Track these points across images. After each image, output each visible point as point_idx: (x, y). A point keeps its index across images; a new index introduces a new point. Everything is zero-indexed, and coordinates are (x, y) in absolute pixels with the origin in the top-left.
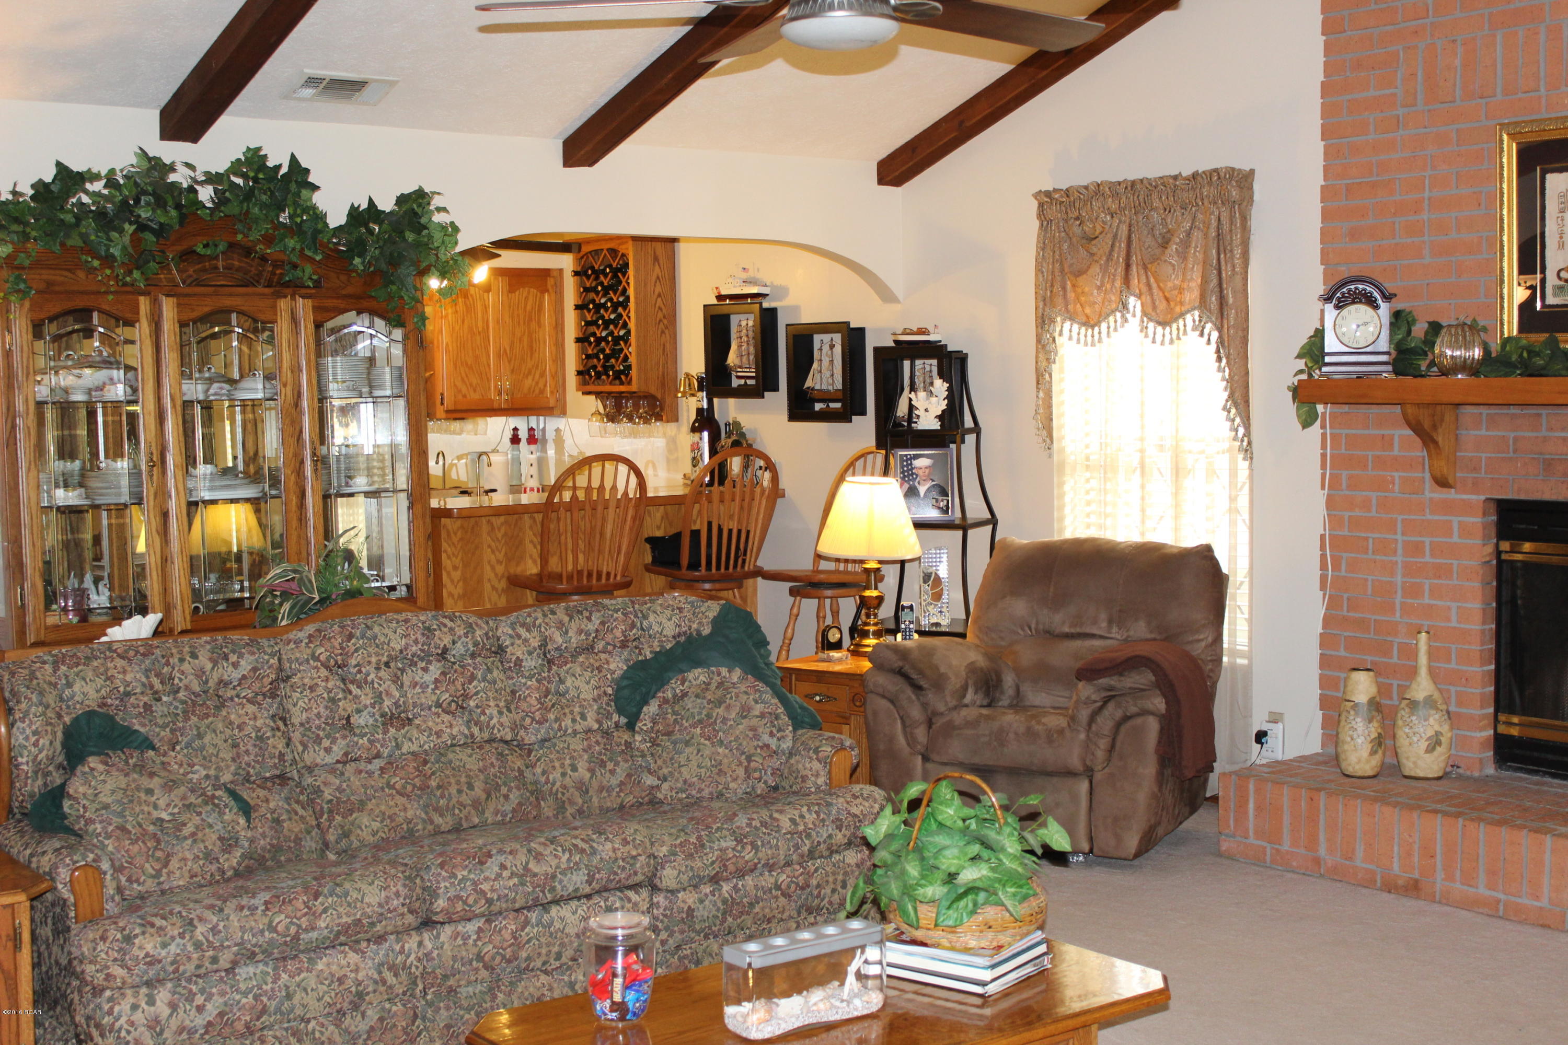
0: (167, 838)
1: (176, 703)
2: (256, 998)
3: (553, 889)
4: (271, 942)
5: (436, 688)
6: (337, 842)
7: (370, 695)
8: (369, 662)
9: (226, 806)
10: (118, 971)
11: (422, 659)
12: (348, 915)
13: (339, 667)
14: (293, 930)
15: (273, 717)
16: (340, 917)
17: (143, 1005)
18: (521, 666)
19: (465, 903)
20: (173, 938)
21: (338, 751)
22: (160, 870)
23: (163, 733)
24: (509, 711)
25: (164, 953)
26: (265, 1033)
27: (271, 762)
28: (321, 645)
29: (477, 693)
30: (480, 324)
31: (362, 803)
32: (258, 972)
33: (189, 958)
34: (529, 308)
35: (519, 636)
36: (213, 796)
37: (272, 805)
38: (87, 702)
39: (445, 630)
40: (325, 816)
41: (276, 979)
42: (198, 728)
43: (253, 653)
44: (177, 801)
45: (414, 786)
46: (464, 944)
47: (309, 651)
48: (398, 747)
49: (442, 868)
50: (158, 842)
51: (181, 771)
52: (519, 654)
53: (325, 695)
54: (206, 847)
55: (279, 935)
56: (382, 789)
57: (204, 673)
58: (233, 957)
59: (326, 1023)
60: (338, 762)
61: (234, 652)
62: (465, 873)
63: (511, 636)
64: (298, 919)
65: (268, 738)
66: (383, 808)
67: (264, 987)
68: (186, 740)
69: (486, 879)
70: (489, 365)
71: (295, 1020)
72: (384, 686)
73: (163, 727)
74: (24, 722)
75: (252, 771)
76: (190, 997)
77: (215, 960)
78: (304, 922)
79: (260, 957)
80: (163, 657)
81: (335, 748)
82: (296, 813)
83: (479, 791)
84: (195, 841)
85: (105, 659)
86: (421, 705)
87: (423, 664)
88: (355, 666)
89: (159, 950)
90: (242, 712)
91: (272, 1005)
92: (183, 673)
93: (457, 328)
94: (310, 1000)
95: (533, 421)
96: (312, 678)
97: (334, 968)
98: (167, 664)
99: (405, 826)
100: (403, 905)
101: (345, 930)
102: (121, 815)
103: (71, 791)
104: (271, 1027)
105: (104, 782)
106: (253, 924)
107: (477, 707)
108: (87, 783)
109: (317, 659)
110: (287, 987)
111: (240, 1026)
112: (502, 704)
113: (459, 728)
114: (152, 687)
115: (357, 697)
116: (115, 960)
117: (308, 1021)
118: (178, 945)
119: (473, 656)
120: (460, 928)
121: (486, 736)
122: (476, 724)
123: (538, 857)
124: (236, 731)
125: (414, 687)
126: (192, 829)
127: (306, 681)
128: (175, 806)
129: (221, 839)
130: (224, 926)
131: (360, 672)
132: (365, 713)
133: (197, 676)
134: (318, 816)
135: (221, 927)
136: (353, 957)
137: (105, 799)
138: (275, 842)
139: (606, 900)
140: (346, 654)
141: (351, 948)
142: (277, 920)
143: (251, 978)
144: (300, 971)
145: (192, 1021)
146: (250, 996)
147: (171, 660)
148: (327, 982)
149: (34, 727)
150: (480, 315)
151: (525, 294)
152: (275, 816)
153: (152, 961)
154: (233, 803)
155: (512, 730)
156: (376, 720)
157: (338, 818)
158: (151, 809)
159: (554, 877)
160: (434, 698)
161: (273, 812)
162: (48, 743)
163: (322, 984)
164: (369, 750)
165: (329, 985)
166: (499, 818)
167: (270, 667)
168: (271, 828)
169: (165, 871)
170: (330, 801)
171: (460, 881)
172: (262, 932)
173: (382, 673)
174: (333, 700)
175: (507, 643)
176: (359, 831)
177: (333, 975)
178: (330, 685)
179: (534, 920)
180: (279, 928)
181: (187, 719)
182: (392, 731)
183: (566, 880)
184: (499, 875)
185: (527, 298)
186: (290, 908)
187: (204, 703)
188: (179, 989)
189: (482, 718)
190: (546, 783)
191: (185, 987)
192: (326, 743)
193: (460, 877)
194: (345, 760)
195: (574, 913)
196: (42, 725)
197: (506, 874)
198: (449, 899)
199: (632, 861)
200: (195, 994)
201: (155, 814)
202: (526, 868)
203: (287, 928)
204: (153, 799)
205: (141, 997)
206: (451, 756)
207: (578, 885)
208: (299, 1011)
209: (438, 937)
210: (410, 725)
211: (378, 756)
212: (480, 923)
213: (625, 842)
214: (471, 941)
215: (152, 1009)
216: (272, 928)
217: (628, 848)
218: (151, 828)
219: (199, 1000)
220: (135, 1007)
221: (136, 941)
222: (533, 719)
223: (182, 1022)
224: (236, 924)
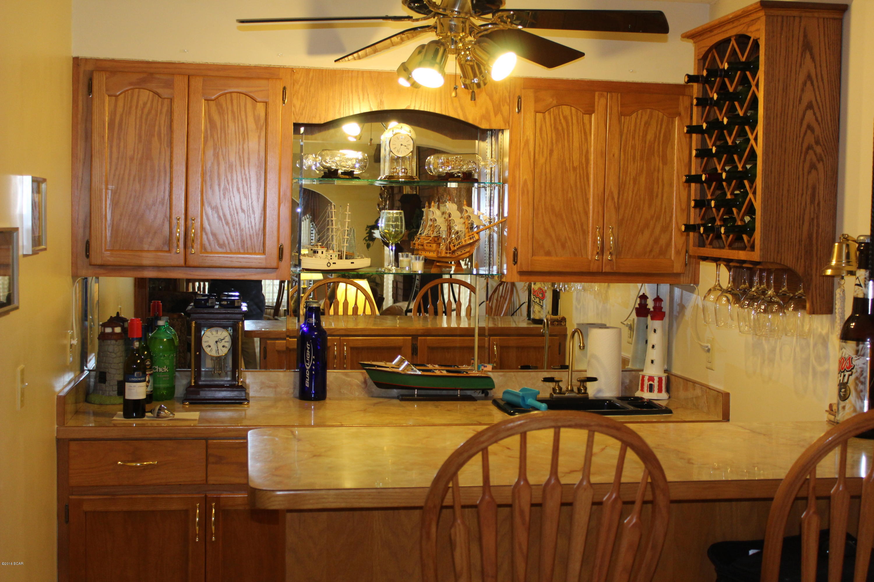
30: (576, 156)
34: (650, 136)
70: (586, 213)
93: (542, 161)
95: (664, 289)
150: (576, 144)
151: (645, 118)
185: (647, 124)
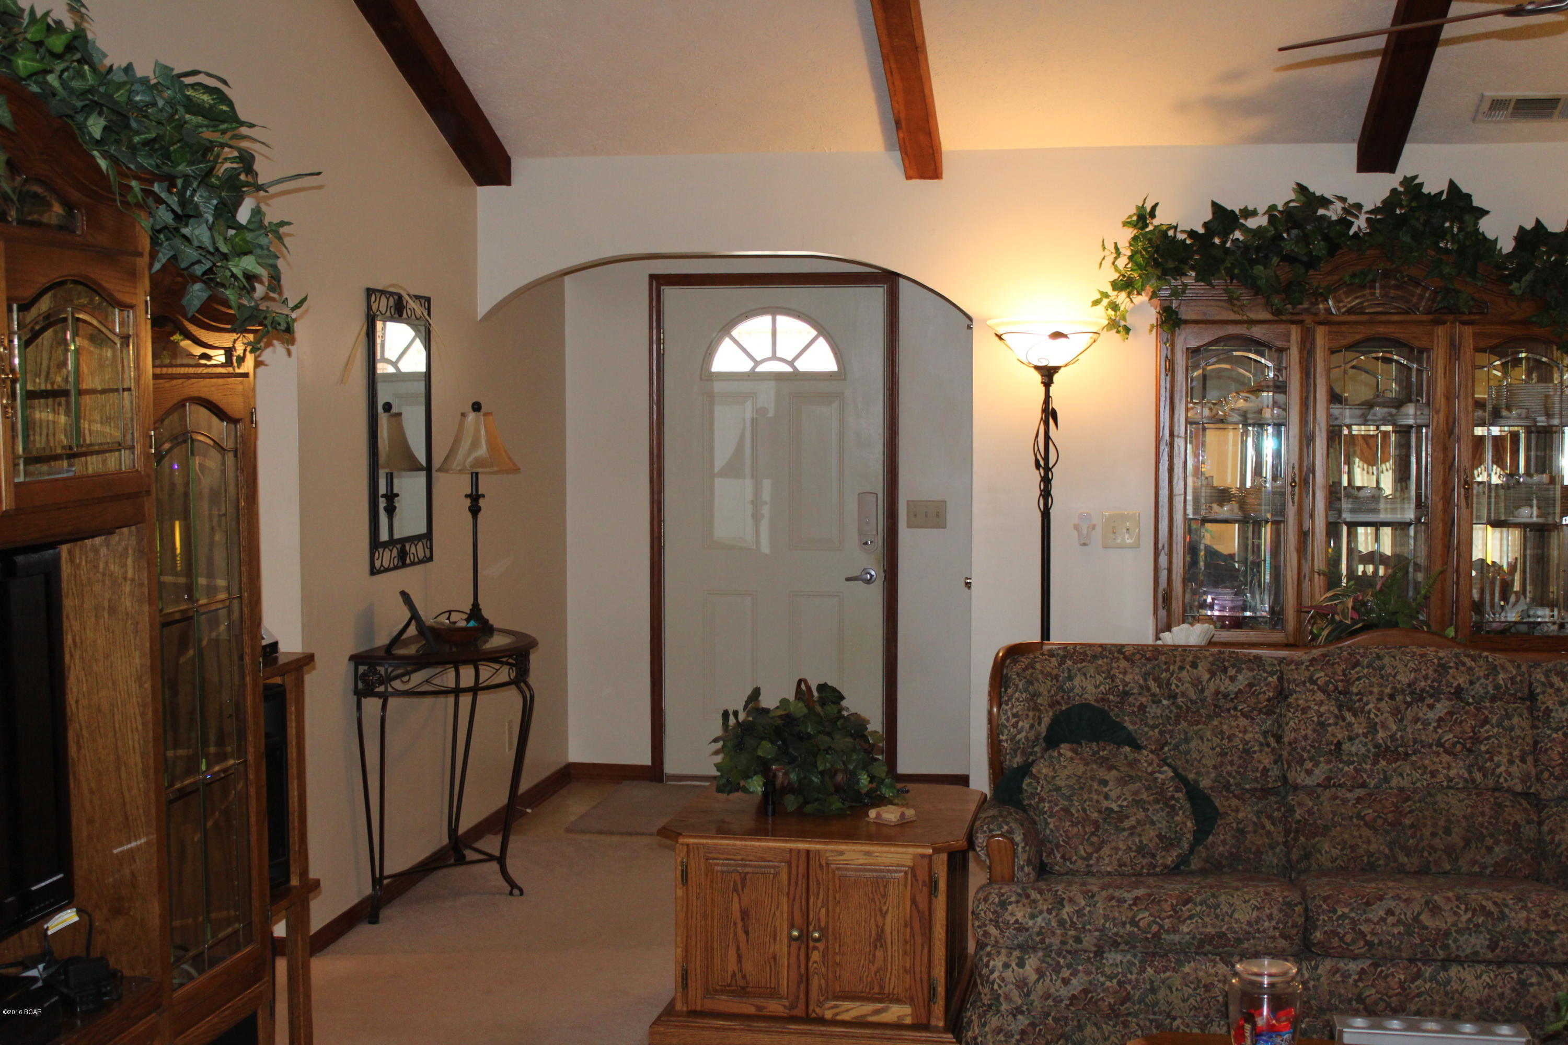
0: (1106, 827)
1: (1173, 708)
2: (1120, 983)
3: (1445, 947)
4: (1131, 934)
5: (1439, 726)
6: (1298, 862)
7: (1364, 725)
8: (1371, 693)
9: (1180, 808)
10: (993, 931)
11: (1432, 696)
12: (1213, 926)
13: (1340, 693)
14: (1155, 928)
15: (1265, 734)
16: (1205, 925)
17: (1014, 965)
18: (1549, 716)
19: (1341, 939)
20: (1041, 912)
21: (1320, 774)
22: (1091, 854)
23: (1151, 733)
24: (1523, 761)
25: (1031, 923)
26: (1130, 1019)
27: (1252, 775)
28: (1322, 669)
29: (1488, 738)
31: (1327, 828)
32: (1125, 961)
33: (1054, 933)
35: (1552, 685)
36: (1172, 797)
37: (1241, 815)
38: (1086, 696)
39: (1463, 668)
40: (1292, 835)
41: (1142, 970)
42: (1186, 733)
43: (1252, 670)
44: (1128, 795)
45: (1385, 820)
46: (1343, 981)
47: (1307, 674)
48: (1386, 780)
49: (1324, 902)
50: (1097, 828)
51: (1150, 770)
52: (1549, 703)
53: (1315, 719)
54: (1141, 842)
55: (1139, 929)
56: (1351, 818)
57: (1201, 682)
58: (1095, 940)
59: (1191, 1024)
60: (1319, 785)
61: (1233, 666)
62: (1346, 910)
63: (1543, 684)
64: (1162, 919)
65: (1255, 752)
66: (1346, 836)
67: (1129, 976)
68: (1174, 742)
69: (1368, 920)
71: (1161, 1014)
72: (1381, 718)
73: (1153, 727)
74: (1007, 705)
75: (1232, 781)
76: (1057, 969)
77: (1078, 940)
78: (1167, 923)
79: (1123, 947)
80: (1166, 663)
81: (1316, 771)
82: (1263, 827)
83: (1456, 838)
84: (1132, 834)
85: (1112, 659)
86: (1422, 741)
87: (1431, 701)
88: (1357, 694)
89: (1027, 919)
90: (1233, 724)
91: (1137, 995)
92: (1179, 680)
94: (1175, 998)
96: (1307, 701)
97: (1201, 974)
98: (1167, 670)
99: (1365, 858)
100: (1275, 928)
101: (1210, 939)
102: (1069, 799)
103: (1034, 771)
104: (1136, 1015)
105: (1065, 767)
106: (1117, 914)
107: (1487, 752)
108: (1052, 765)
109: (1314, 682)
110: (1152, 982)
111: (1104, 1005)
112: (1516, 753)
113: (1458, 770)
114: (1149, 689)
115: (1350, 725)
116: (991, 920)
117: (1174, 1019)
118: (1044, 919)
119: (1493, 699)
120: (1341, 965)
121: (1491, 782)
122: (1479, 770)
123: (1435, 910)
124: (1225, 741)
125: (1416, 723)
126: (1134, 823)
127: (1301, 702)
128: (1125, 799)
129: (1159, 836)
130: (1089, 911)
131: (1360, 700)
132: (1357, 741)
133: (1194, 685)
134: (1287, 833)
135: (1086, 912)
136: (1222, 968)
137: (1060, 782)
138: (1234, 850)
139: (1521, 972)
140: (1348, 682)
141: (1222, 959)
142: (1141, 916)
143: (1117, 965)
144: (1165, 969)
145: (1057, 991)
146: (1115, 981)
147: (1172, 668)
148: (1192, 986)
149: (1015, 711)
152: (1241, 826)
153: (1021, 928)
154: (1188, 805)
155: (1523, 781)
156: (1368, 751)
157: (1302, 839)
158: (1101, 798)
159: (1447, 934)
160: (1436, 737)
161: (1239, 822)
162: (1027, 726)
163: (1187, 986)
164: (1354, 778)
165: (1195, 989)
166: (1476, 869)
167: (1268, 684)
168: (1233, 837)
169: (1095, 855)
170: (1298, 822)
171: (1339, 918)
172: (1124, 924)
173: (1383, 705)
174: (1322, 725)
175: (1538, 690)
176: (1318, 856)
177: (1199, 981)
178: (1322, 709)
179: (1427, 975)
180: (1141, 924)
181: (1177, 723)
182: (1383, 763)
183: (1462, 940)
184: (1383, 920)
186: (1157, 908)
187: (1198, 711)
188: (1049, 959)
189: (1488, 764)
190: (1551, 843)
191: (1053, 959)
192: (1308, 765)
193: (1339, 913)
194: (1327, 783)
195: (1478, 977)
196: (1023, 710)
197: (1390, 920)
198: (1325, 932)
199: (1548, 937)
200: (1062, 967)
201: (1105, 804)
202: (1416, 919)
203: (1149, 925)
204: (1106, 790)
205: (1012, 958)
206: (1439, 797)
207: (1478, 948)
208: (1164, 1007)
209: (1316, 968)
210: (1404, 760)
211: (1364, 785)
212: (1365, 964)
213: (1545, 915)
214: (1351, 981)
215: (1021, 970)
216: (1134, 923)
217: (1545, 921)
218: (1095, 815)
219: (1066, 973)
220: (1006, 966)
221: (1010, 908)
222: (1552, 774)
223: (1048, 989)
224: (1101, 912)
